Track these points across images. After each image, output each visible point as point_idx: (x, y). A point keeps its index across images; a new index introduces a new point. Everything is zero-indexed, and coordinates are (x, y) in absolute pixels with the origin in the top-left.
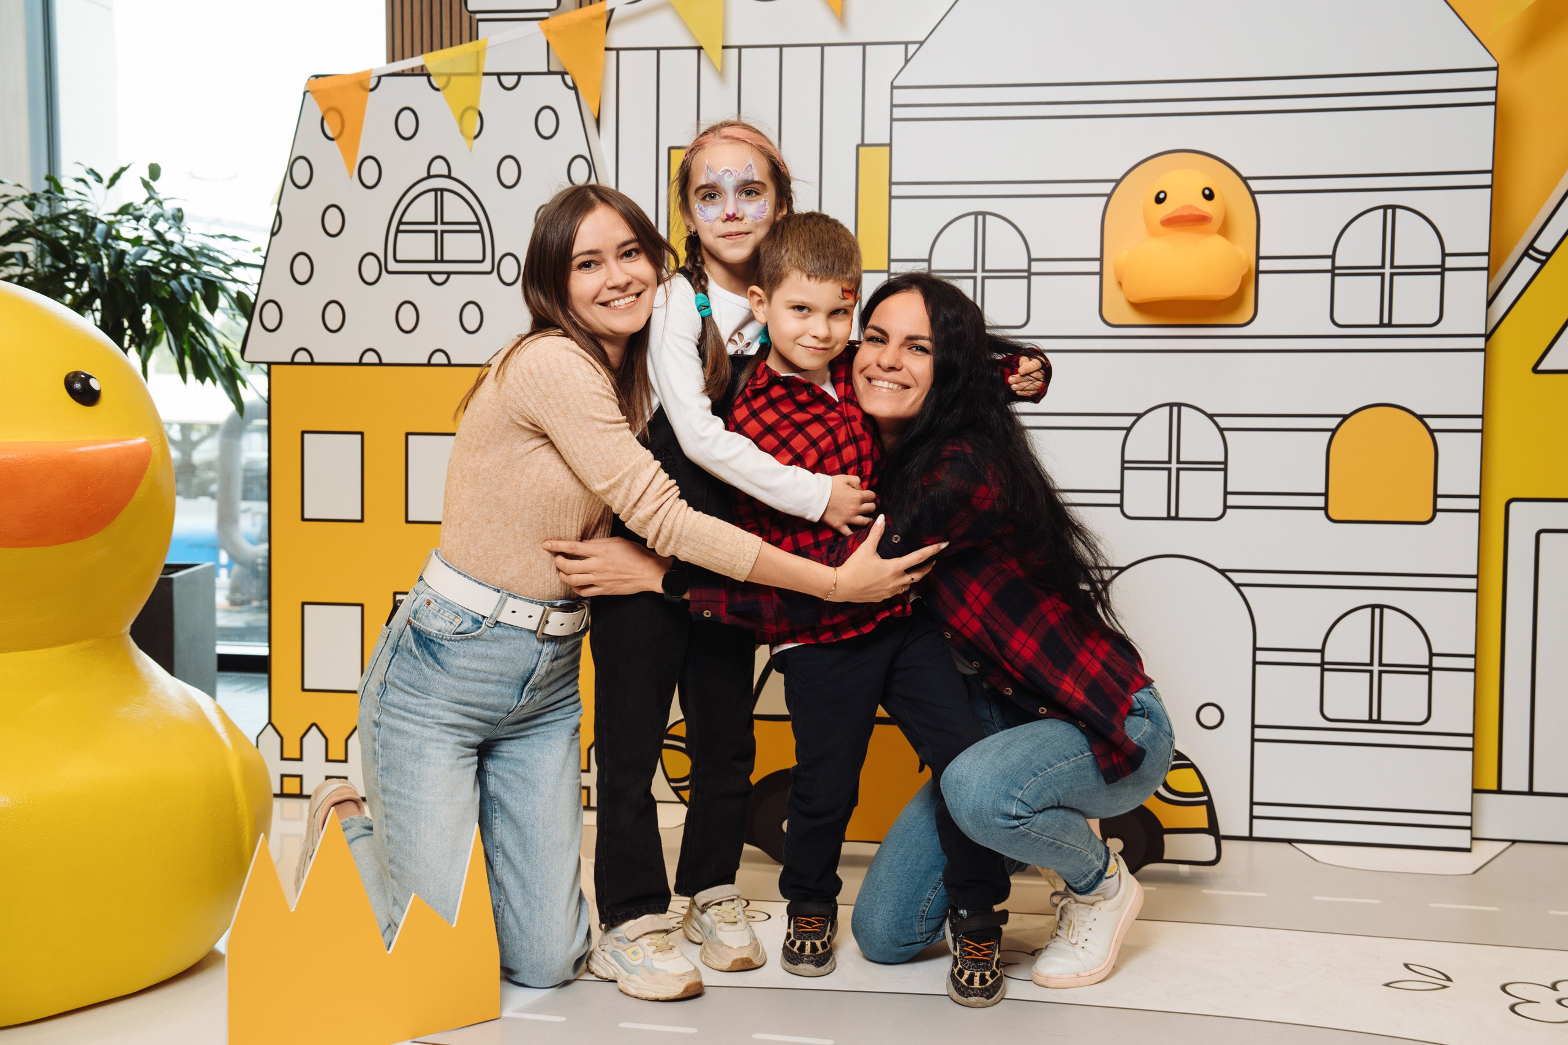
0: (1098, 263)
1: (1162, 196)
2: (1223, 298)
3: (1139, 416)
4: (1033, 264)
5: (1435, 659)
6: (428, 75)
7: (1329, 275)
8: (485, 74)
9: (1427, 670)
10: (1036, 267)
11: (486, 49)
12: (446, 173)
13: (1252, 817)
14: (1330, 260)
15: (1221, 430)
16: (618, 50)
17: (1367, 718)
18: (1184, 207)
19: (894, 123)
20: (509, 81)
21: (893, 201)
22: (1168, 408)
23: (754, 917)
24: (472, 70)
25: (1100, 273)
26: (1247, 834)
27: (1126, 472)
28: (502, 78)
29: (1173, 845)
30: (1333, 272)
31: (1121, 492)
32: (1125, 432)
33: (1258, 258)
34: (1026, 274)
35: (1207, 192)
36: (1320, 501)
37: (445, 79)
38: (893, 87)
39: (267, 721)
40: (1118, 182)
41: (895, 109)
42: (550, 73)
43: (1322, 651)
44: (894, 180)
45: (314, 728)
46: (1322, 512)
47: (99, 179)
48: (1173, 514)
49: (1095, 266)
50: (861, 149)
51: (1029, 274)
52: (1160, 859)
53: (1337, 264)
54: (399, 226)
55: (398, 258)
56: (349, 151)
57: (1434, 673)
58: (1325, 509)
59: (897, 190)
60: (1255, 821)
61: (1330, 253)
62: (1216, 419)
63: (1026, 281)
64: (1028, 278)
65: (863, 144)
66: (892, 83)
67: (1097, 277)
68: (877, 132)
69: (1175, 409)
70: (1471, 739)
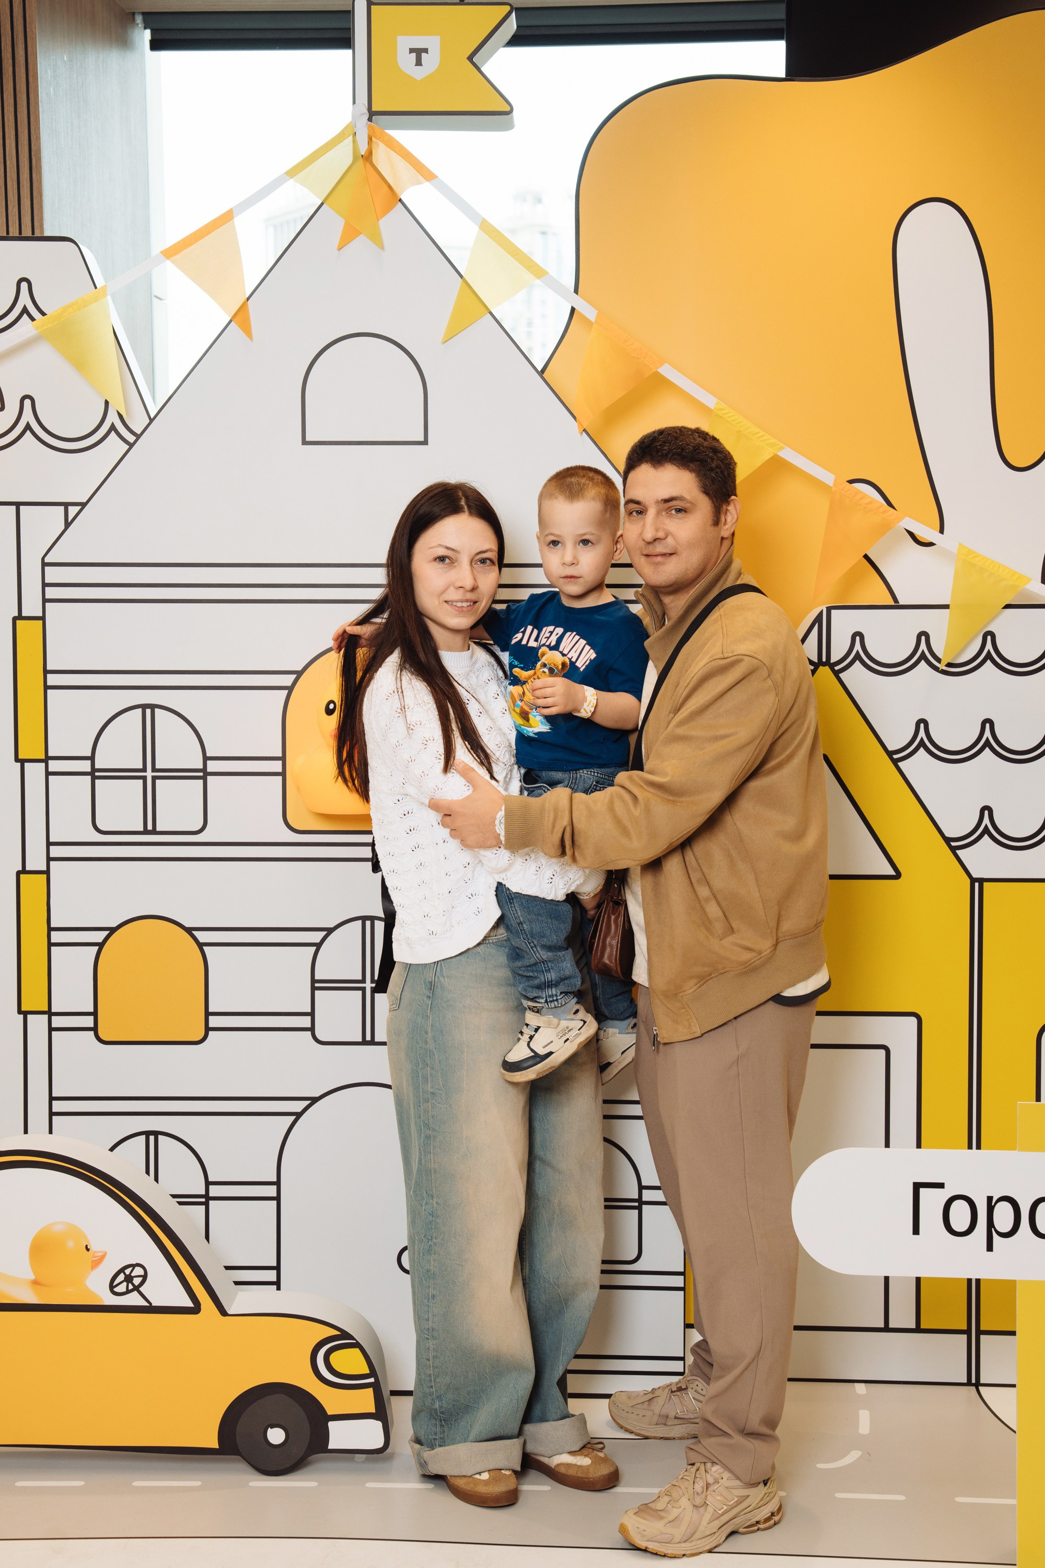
0: (281, 764)
1: (331, 706)
3: (330, 931)
4: (208, 762)
5: (644, 1191)
9: (637, 1204)
10: (212, 766)
19: (47, 602)
21: (49, 691)
22: (360, 921)
25: (283, 774)
27: (316, 992)
29: (338, 1433)
31: (312, 1014)
32: (315, 948)
34: (201, 774)
38: (44, 564)
40: (299, 674)
41: (46, 589)
44: (49, 668)
48: (368, 1038)
49: (277, 766)
50: (17, 621)
51: (204, 774)
52: (324, 1449)
57: (644, 1207)
59: (52, 680)
63: (201, 781)
64: (204, 778)
65: (19, 617)
66: (43, 559)
67: (280, 778)
69: (368, 923)
70: (682, 1277)
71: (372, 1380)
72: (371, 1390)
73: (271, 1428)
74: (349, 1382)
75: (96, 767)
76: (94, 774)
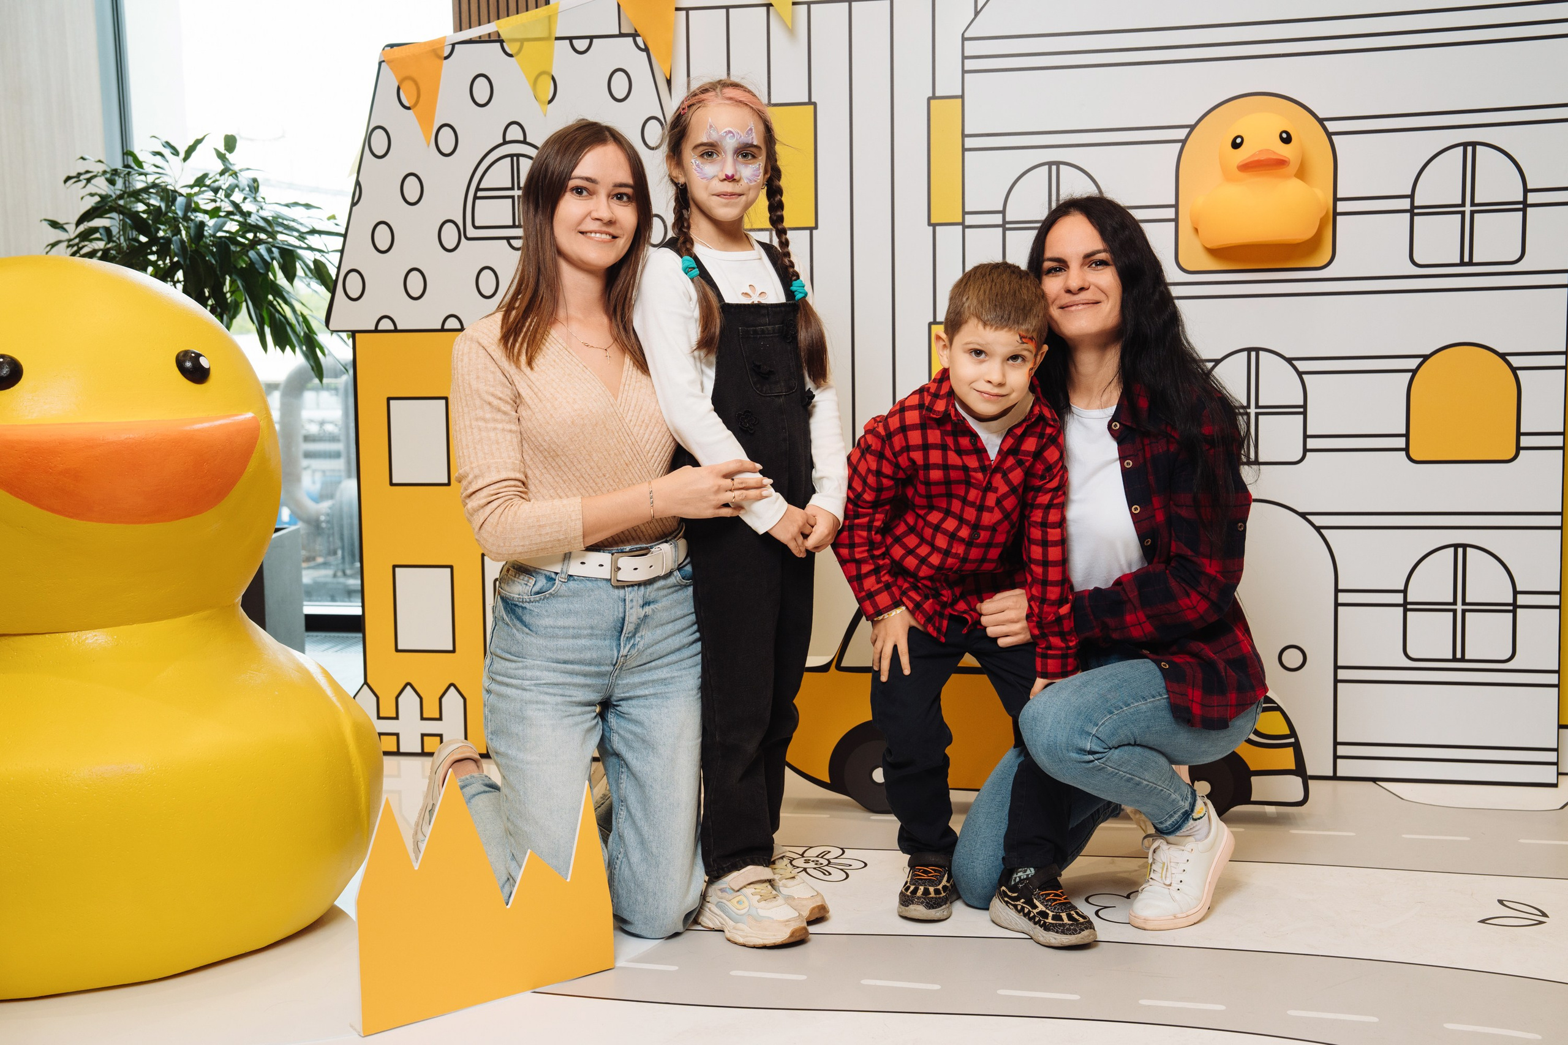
0: (1173, 210)
1: (1239, 141)
2: (1301, 241)
3: (1217, 362)
5: (1519, 596)
6: (501, 42)
7: (1408, 215)
8: (557, 39)
9: (1511, 608)
11: (557, 14)
12: (522, 139)
13: (1336, 757)
14: (1409, 200)
15: (1300, 374)
16: (687, 10)
17: (1451, 657)
18: (1261, 151)
19: (966, 75)
20: (581, 45)
21: (966, 153)
22: (1245, 353)
23: (850, 865)
24: (545, 34)
25: (1176, 220)
26: (1331, 774)
28: (574, 41)
29: (1260, 787)
30: (1413, 212)
33: (1336, 199)
35: (1284, 135)
36: (1401, 442)
37: (518, 45)
38: (964, 39)
39: (362, 681)
40: (1192, 128)
41: (966, 61)
42: (621, 35)
43: (1405, 592)
44: (966, 132)
45: (409, 687)
46: (1404, 453)
47: (176, 152)
48: (1253, 458)
49: (1170, 213)
50: (932, 101)
52: (1247, 801)
53: (1416, 204)
54: (476, 192)
55: (477, 224)
56: (425, 120)
57: (1519, 611)
58: (1406, 450)
59: (970, 143)
60: (1339, 761)
61: (1409, 193)
62: (1295, 363)
65: (934, 97)
66: (963, 34)
67: (1173, 224)
68: (948, 85)
69: (1253, 354)
70: (1557, 675)
71: (1292, 740)
72: (1291, 749)
73: (1198, 781)
74: (1271, 742)
75: (1007, 219)
76: (1005, 226)
